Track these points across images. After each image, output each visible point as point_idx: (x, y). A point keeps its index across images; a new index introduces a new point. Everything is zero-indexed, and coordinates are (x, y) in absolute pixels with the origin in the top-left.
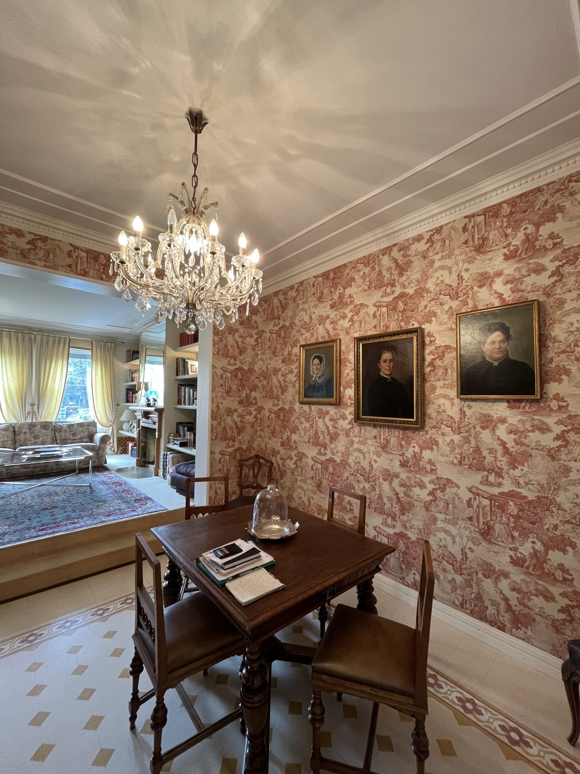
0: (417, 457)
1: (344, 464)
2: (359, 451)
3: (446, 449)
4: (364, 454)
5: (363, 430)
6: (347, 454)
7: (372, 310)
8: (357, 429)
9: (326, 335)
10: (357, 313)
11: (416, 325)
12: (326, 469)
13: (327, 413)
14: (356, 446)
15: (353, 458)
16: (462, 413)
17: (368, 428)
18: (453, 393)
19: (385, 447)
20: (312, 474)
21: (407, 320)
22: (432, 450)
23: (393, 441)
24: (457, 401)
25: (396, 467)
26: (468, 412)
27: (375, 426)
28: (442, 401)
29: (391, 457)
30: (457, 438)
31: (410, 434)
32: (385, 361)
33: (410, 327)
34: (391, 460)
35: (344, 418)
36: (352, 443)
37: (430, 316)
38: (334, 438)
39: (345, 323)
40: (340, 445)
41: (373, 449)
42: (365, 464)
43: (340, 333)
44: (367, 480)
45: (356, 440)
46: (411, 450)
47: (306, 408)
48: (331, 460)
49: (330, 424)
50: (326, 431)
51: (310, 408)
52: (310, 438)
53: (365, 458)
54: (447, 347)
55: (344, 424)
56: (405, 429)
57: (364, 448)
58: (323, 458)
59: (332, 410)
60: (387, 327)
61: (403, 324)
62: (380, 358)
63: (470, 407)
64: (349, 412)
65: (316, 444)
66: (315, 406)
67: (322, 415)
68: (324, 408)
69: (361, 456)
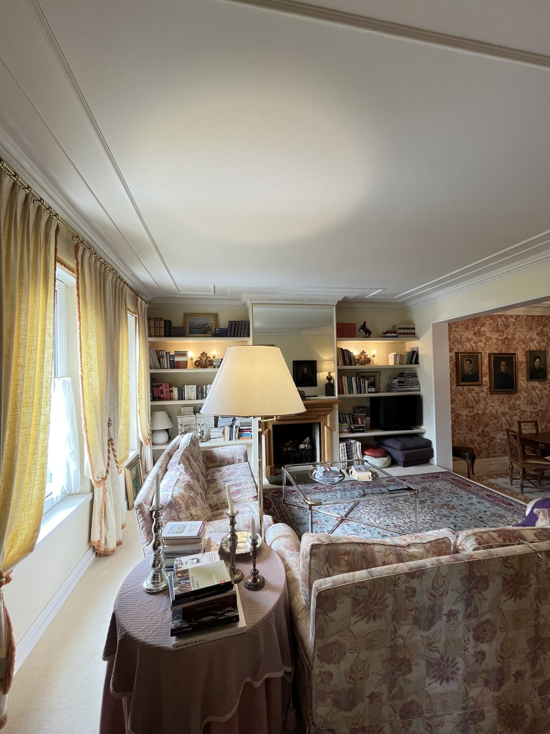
0: (514, 404)
1: (484, 414)
2: (491, 406)
3: (523, 399)
4: (493, 407)
5: (492, 396)
6: (485, 409)
7: (495, 341)
8: (489, 396)
9: (472, 349)
10: (488, 341)
11: (512, 352)
12: (474, 419)
13: (474, 390)
14: (489, 404)
15: (488, 410)
16: (527, 386)
17: (495, 395)
18: (524, 378)
19: (502, 402)
20: (466, 424)
21: (509, 349)
22: (519, 400)
23: (505, 399)
24: (526, 381)
25: (507, 410)
26: (529, 385)
27: (498, 394)
28: (521, 382)
29: (505, 406)
30: (526, 395)
31: (511, 395)
32: (503, 365)
33: (510, 352)
34: (505, 407)
35: (483, 391)
36: (488, 403)
37: (517, 349)
38: (478, 402)
39: (482, 344)
40: (482, 406)
41: (497, 404)
42: (494, 412)
43: (479, 349)
44: (496, 419)
45: (489, 401)
46: (512, 402)
47: (460, 388)
48: (477, 414)
49: (475, 395)
50: (473, 399)
51: (463, 388)
52: (463, 405)
53: (494, 409)
54: (522, 362)
55: (483, 394)
56: (510, 393)
57: (494, 405)
58: (472, 414)
59: (476, 388)
60: (501, 350)
61: (507, 350)
62: (501, 363)
63: (529, 383)
64: (485, 389)
65: (468, 407)
66: (466, 387)
67: (470, 391)
68: (472, 387)
69: (492, 408)
